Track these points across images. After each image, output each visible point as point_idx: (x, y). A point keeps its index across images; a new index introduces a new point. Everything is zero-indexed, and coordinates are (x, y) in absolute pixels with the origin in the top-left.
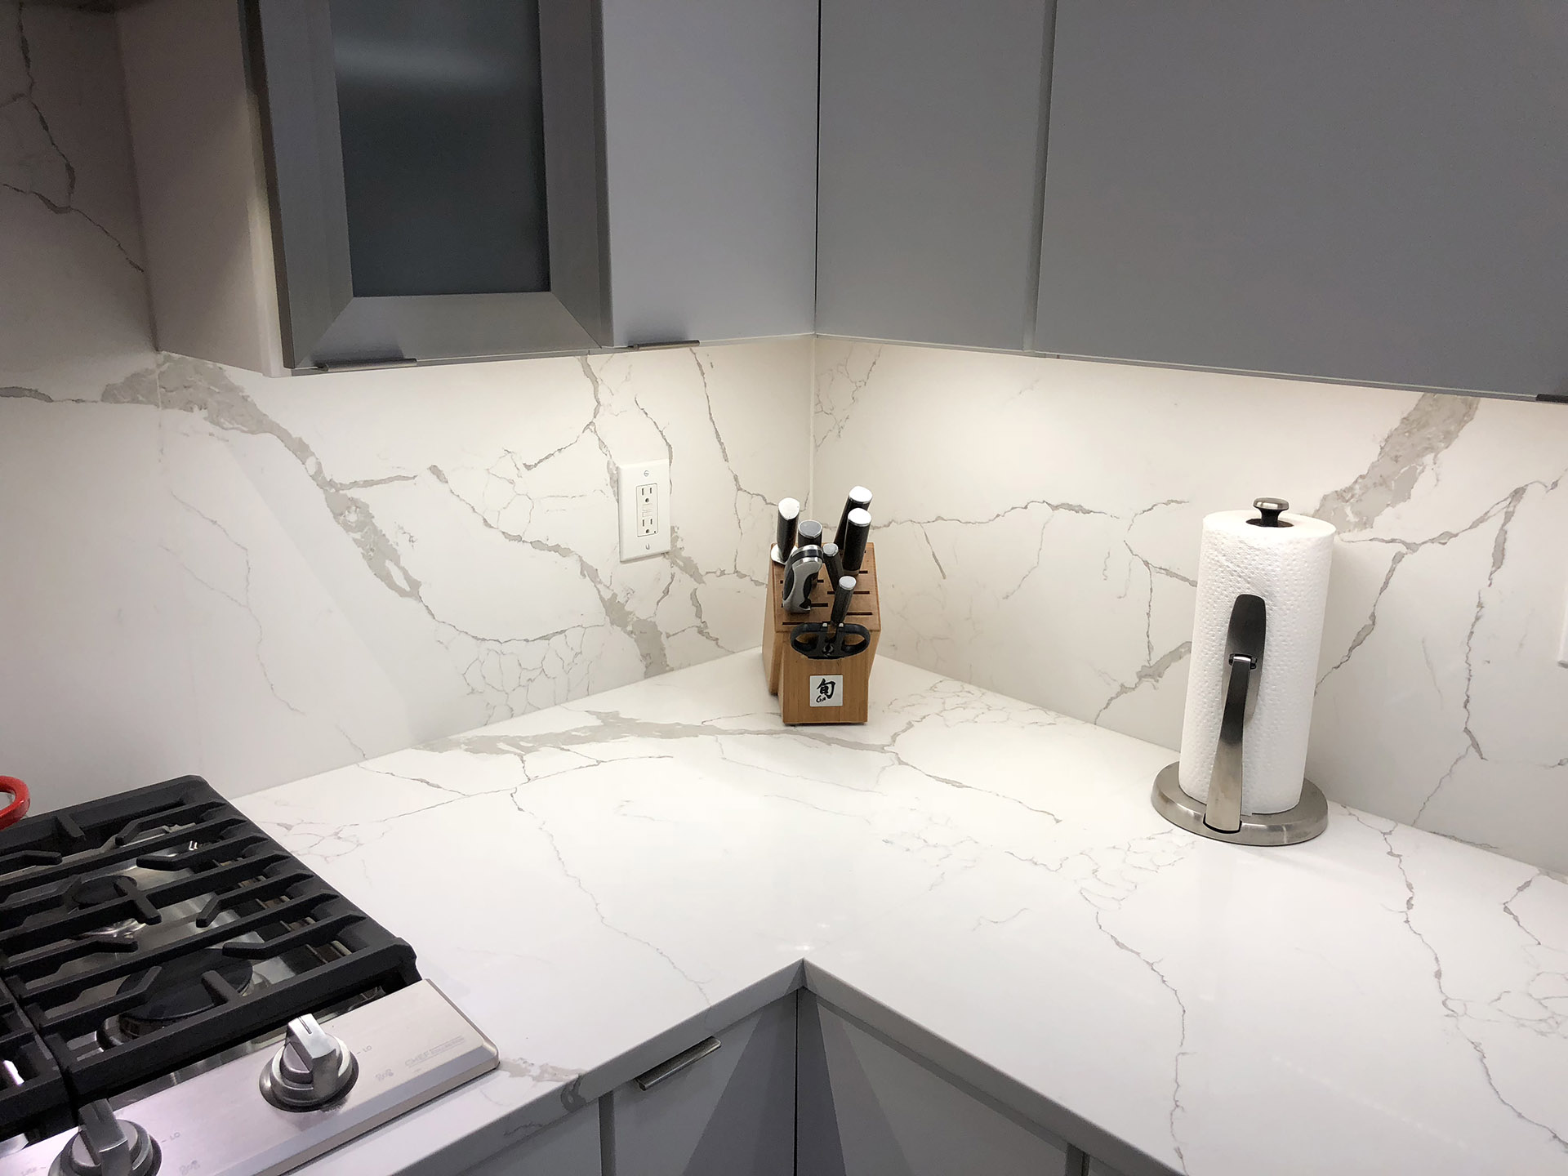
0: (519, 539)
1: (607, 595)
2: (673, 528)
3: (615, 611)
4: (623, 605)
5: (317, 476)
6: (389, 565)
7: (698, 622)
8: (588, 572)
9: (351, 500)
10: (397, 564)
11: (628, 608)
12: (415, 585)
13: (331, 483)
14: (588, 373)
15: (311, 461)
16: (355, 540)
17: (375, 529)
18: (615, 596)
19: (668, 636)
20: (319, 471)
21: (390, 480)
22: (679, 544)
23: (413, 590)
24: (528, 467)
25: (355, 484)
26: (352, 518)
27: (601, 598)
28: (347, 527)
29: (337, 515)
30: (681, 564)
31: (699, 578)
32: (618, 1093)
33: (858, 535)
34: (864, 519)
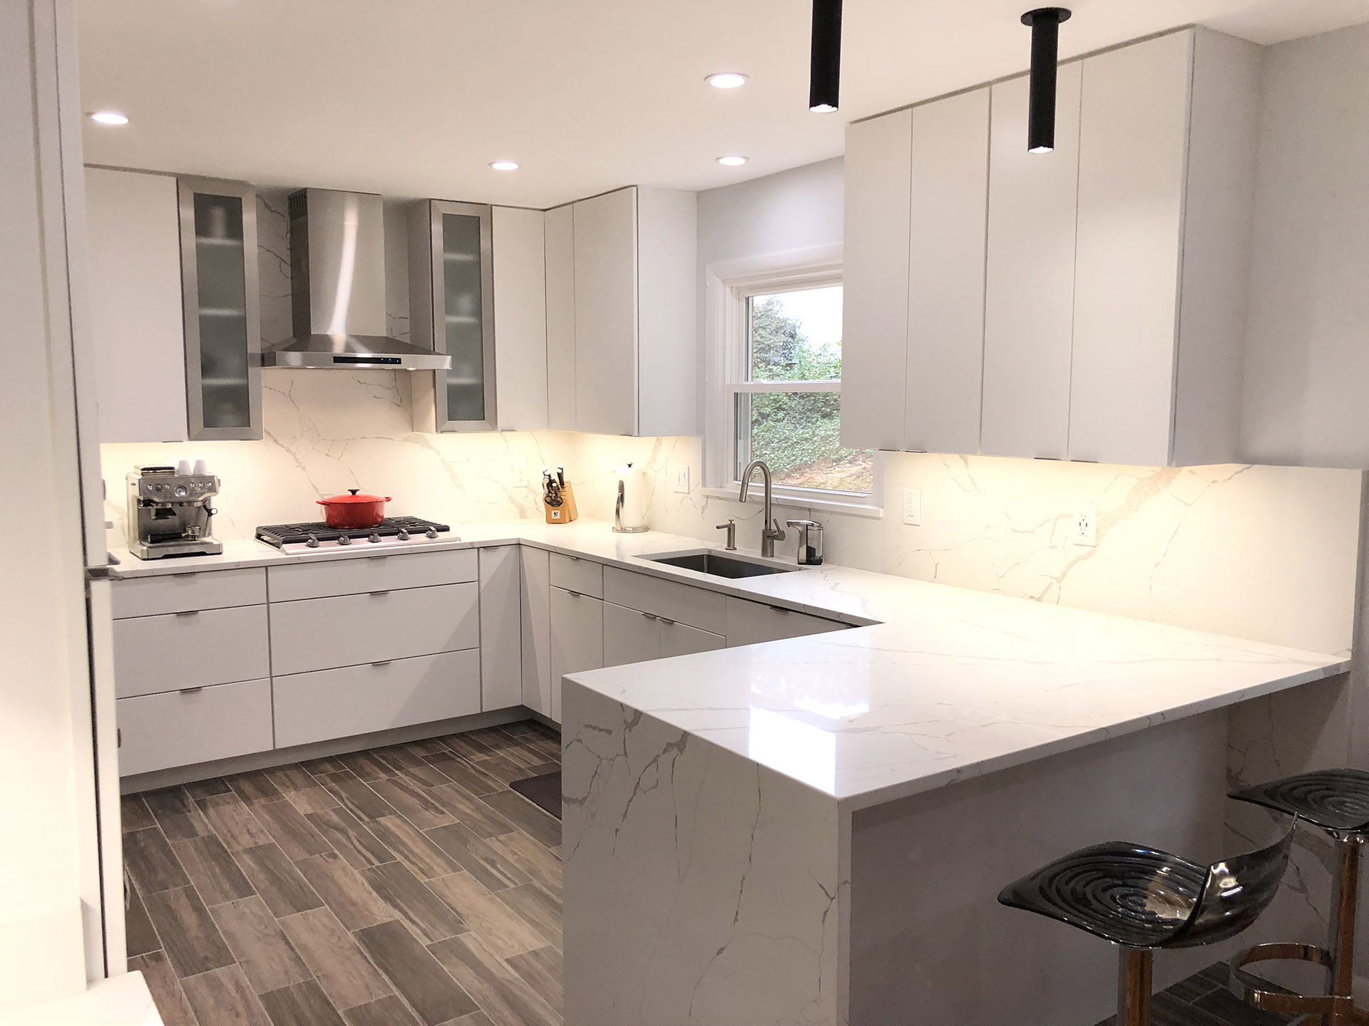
1: (510, 495)
2: (528, 481)
4: (514, 498)
5: (442, 459)
6: (456, 481)
7: (536, 507)
8: (505, 488)
9: (449, 465)
10: (458, 480)
11: (515, 500)
13: (444, 461)
14: (506, 441)
15: (440, 456)
16: (449, 474)
17: (454, 472)
18: (512, 496)
19: (527, 509)
21: (457, 462)
22: (530, 485)
23: (461, 487)
26: (449, 469)
27: (508, 496)
29: (445, 468)
30: (531, 490)
31: (536, 494)
32: (481, 549)
33: (560, 476)
34: (560, 471)
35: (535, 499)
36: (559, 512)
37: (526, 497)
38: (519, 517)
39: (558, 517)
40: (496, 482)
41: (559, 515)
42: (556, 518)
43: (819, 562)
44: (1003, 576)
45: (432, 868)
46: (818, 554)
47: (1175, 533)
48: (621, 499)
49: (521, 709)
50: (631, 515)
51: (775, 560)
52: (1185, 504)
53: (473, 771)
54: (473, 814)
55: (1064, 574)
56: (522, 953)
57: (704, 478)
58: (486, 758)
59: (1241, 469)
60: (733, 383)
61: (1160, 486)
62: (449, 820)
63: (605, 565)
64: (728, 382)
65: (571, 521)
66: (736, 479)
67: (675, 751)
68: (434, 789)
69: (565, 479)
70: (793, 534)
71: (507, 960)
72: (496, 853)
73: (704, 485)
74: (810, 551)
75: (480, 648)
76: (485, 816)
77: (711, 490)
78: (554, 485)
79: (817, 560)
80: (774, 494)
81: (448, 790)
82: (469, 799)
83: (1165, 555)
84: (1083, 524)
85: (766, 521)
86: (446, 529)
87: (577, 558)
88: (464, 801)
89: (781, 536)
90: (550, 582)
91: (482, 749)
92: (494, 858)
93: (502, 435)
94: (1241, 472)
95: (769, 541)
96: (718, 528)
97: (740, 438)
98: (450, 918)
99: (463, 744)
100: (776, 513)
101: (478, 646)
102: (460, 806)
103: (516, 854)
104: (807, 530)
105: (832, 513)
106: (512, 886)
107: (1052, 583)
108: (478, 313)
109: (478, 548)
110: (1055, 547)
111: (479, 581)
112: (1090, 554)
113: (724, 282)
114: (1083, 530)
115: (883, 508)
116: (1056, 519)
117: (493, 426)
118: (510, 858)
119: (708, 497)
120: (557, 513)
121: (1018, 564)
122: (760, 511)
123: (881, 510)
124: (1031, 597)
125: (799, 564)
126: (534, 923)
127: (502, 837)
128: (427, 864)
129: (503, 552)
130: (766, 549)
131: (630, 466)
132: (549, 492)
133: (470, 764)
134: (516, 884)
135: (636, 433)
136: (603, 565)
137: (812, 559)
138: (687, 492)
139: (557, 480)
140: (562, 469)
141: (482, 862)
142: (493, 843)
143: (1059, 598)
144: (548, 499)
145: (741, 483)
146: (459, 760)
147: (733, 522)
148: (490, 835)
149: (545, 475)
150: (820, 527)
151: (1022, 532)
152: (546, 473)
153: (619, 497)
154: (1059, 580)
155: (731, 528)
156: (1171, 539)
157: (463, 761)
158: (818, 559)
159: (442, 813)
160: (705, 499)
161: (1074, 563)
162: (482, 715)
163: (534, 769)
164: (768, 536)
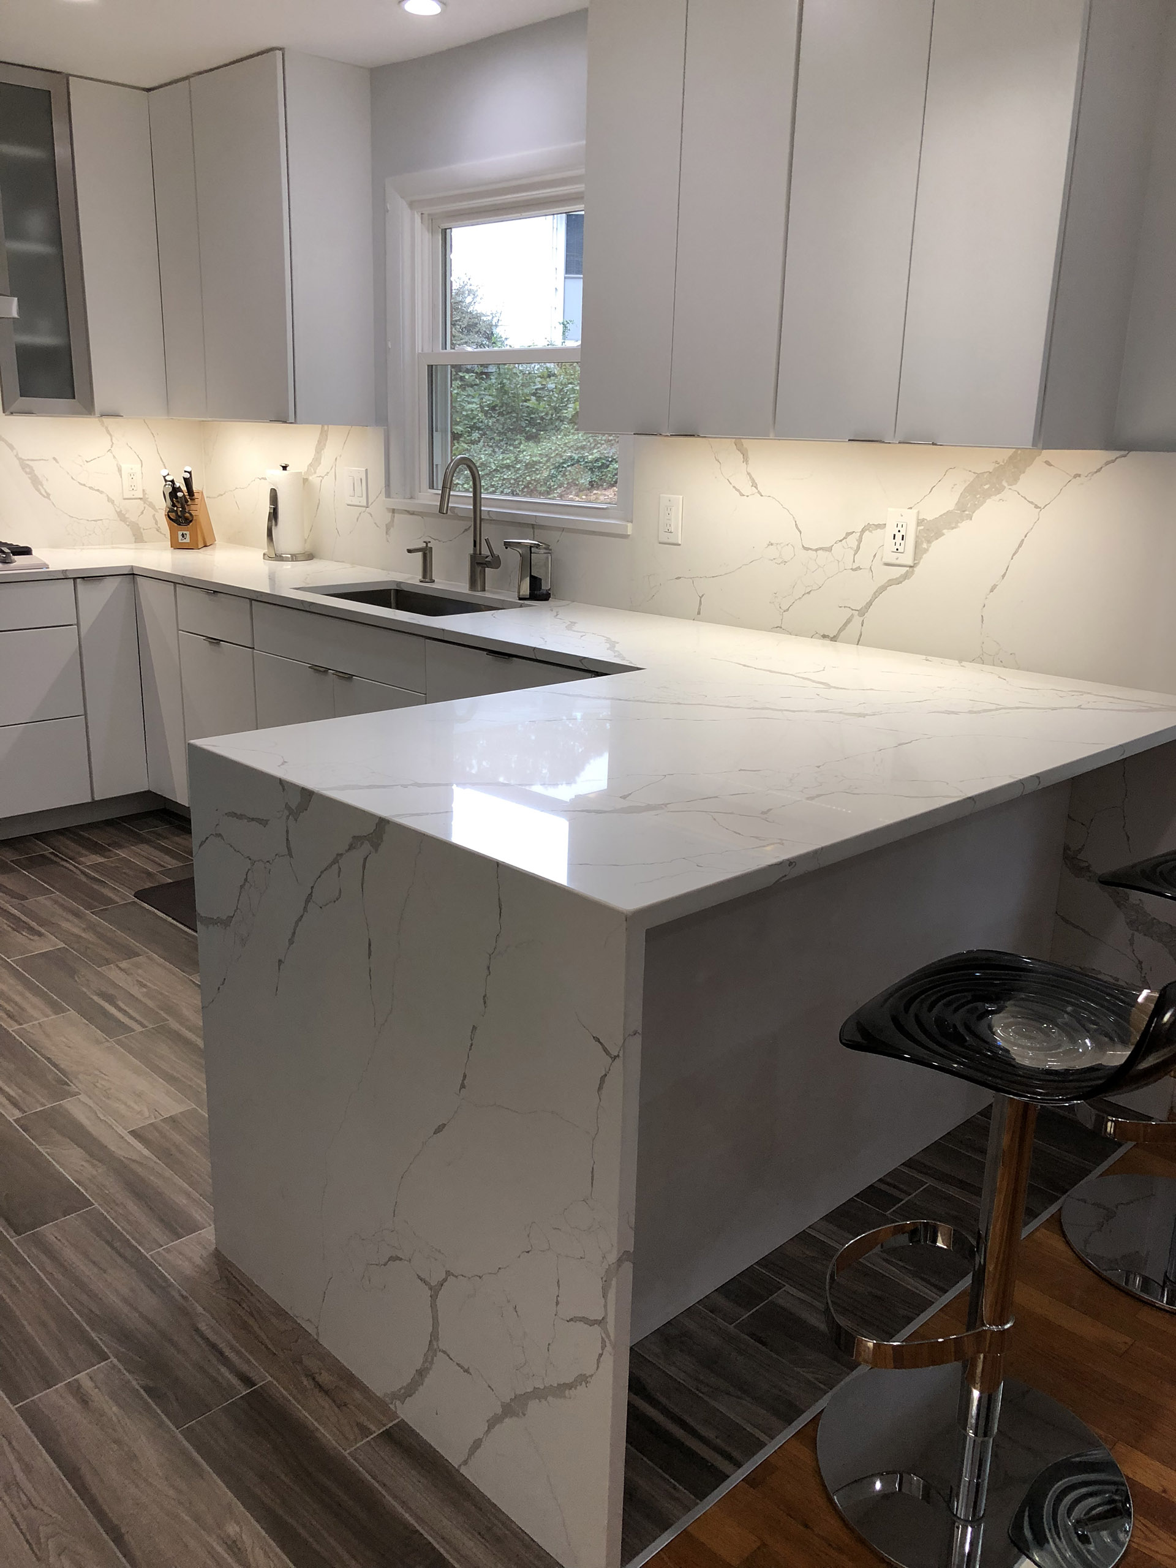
0: (84, 485)
1: (118, 510)
2: (144, 490)
3: (122, 516)
4: (125, 515)
5: (17, 456)
6: (40, 487)
7: (156, 526)
8: (109, 500)
9: (27, 464)
10: (42, 487)
11: (127, 516)
12: (48, 495)
13: (21, 458)
14: (108, 432)
15: (14, 451)
16: (29, 478)
17: (35, 475)
18: (121, 511)
19: (144, 529)
20: (17, 454)
21: (40, 460)
22: (147, 496)
23: (48, 496)
24: (87, 462)
25: (28, 460)
26: (28, 470)
27: (116, 511)
28: (26, 473)
29: (23, 469)
30: (148, 503)
31: (156, 510)
32: (78, 580)
33: (188, 482)
34: (187, 475)
35: (154, 516)
36: (188, 533)
37: (142, 513)
38: (133, 539)
39: (188, 540)
40: (98, 490)
41: (188, 536)
42: (184, 541)
43: (545, 597)
44: (788, 610)
45: (23, 1009)
46: (545, 586)
47: (1020, 546)
48: (274, 515)
49: (148, 795)
50: (288, 536)
51: (487, 595)
52: (1036, 507)
53: (84, 879)
54: (83, 935)
55: (870, 604)
56: (153, 1121)
57: (388, 485)
58: (101, 860)
59: (1114, 459)
60: (426, 351)
61: (1005, 483)
62: (49, 944)
63: (253, 599)
64: (418, 349)
65: (205, 546)
66: (432, 487)
67: (367, 847)
68: (30, 903)
69: (195, 488)
70: (511, 559)
71: (133, 1133)
72: (115, 985)
73: (388, 495)
74: (535, 582)
75: (86, 714)
76: (101, 936)
77: (397, 502)
78: (180, 494)
79: (543, 594)
80: (484, 506)
81: (48, 903)
82: (77, 914)
83: (1004, 576)
84: (899, 536)
85: (475, 542)
86: (26, 551)
87: (215, 591)
88: (71, 917)
89: (495, 562)
90: (178, 627)
91: (96, 848)
92: (111, 991)
93: (102, 423)
94: (1113, 461)
95: (479, 569)
96: (409, 551)
97: (436, 431)
98: (50, 1077)
99: (68, 842)
100: (488, 532)
101: (83, 713)
102: (65, 925)
103: (145, 986)
104: (531, 553)
105: (563, 529)
106: (138, 1028)
107: (852, 615)
108: (56, 239)
109: (75, 579)
110: (859, 568)
111: (78, 624)
112: (906, 577)
113: (412, 205)
114: (898, 544)
115: (632, 522)
116: (863, 531)
117: (88, 407)
118: (135, 991)
119: (393, 511)
120: (185, 535)
121: (809, 593)
122: (466, 530)
123: (629, 525)
124: (824, 636)
125: (520, 599)
126: (170, 1079)
127: (124, 964)
128: (16, 1004)
129: (111, 585)
130: (476, 580)
131: (285, 468)
132: (174, 505)
133: (80, 870)
134: (144, 1026)
135: (292, 419)
136: (251, 600)
137: (538, 593)
138: (365, 504)
139: (184, 488)
140: (190, 473)
141: (95, 998)
142: (112, 973)
143: (861, 635)
144: (173, 515)
145: (440, 492)
146: (64, 863)
147: (429, 545)
148: (108, 962)
149: (166, 481)
150: (547, 548)
151: (816, 550)
152: (167, 478)
153: (270, 513)
154: (862, 612)
155: (426, 553)
156: (1014, 554)
157: (68, 865)
158: (545, 592)
159: (40, 934)
160: (390, 514)
161: (883, 588)
162: (94, 804)
163: (166, 872)
164: (478, 563)
